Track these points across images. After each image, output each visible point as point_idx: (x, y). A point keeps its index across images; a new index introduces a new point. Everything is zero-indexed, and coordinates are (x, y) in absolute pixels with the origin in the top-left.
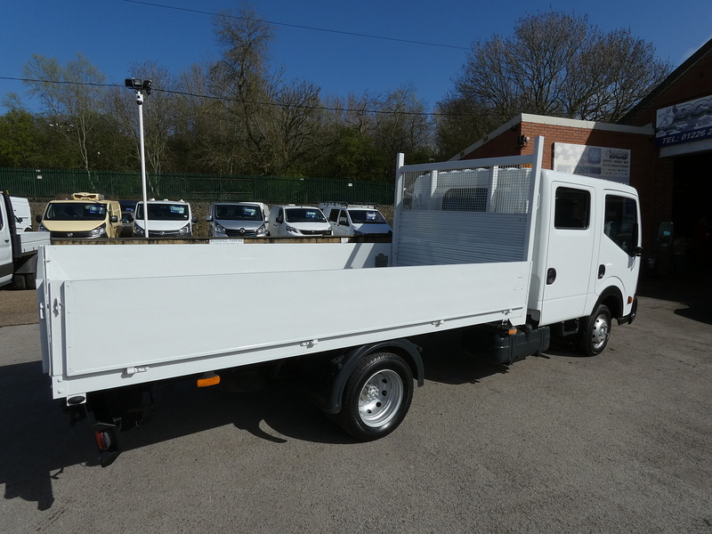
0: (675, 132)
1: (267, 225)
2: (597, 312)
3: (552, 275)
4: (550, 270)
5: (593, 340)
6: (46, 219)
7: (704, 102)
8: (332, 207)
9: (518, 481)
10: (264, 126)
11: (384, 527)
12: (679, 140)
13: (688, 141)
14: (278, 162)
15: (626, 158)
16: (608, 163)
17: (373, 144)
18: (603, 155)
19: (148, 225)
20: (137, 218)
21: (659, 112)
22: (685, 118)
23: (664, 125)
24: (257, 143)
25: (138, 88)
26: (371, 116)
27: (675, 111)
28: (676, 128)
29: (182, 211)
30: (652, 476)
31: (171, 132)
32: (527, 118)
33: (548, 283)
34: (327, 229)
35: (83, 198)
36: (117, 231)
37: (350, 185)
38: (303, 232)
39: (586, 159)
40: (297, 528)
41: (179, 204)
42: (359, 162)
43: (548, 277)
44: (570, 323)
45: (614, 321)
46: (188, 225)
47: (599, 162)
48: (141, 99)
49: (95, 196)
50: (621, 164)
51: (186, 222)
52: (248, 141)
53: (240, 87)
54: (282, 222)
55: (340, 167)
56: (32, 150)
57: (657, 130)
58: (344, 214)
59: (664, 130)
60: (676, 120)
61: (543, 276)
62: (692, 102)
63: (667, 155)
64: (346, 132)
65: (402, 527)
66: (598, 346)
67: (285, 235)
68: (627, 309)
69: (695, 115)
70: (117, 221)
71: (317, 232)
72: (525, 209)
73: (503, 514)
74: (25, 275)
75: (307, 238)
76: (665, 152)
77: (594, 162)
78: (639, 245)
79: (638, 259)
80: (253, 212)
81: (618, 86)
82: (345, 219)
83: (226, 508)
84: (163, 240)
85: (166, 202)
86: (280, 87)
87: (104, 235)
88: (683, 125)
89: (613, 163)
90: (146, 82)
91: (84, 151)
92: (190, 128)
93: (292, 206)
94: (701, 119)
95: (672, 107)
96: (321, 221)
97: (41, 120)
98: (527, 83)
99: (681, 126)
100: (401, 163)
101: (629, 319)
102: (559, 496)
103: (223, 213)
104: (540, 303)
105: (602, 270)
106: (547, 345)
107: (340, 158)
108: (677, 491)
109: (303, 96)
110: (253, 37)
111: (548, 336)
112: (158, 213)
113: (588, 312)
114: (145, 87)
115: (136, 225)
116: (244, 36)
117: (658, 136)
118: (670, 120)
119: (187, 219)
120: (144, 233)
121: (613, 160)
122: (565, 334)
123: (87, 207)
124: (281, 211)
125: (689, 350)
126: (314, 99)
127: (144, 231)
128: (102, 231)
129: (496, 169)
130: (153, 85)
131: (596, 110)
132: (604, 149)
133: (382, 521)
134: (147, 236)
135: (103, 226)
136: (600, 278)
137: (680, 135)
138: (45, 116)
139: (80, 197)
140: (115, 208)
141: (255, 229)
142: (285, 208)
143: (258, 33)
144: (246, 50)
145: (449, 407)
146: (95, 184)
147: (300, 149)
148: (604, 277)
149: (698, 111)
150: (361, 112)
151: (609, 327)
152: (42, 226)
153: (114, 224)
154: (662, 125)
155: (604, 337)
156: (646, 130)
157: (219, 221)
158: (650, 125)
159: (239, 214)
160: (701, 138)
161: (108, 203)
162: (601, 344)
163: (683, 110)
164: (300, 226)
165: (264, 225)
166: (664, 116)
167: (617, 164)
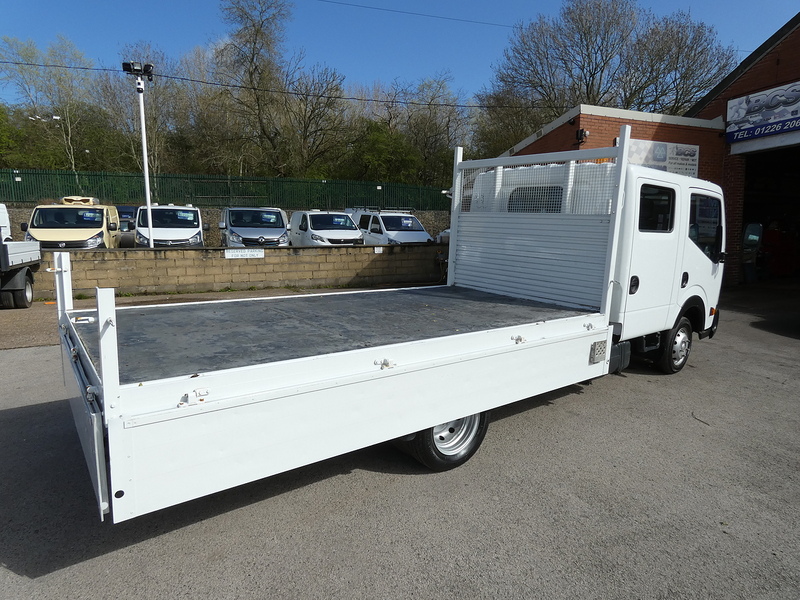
0: (748, 126)
1: (289, 232)
2: (678, 325)
3: (635, 283)
4: (633, 277)
5: (674, 356)
6: (33, 226)
7: (780, 92)
8: (361, 212)
9: (616, 511)
10: (278, 120)
11: (477, 564)
12: (752, 135)
13: (762, 136)
14: (296, 161)
15: (694, 155)
16: (674, 161)
17: (404, 141)
18: (669, 151)
19: (153, 234)
20: (140, 226)
21: (731, 103)
22: (758, 111)
23: (736, 118)
24: (271, 140)
25: (137, 73)
26: (402, 109)
27: (748, 102)
28: (748, 121)
29: (190, 217)
30: (760, 502)
31: (171, 127)
32: (586, 109)
33: (631, 293)
34: (357, 237)
35: (76, 202)
36: (116, 240)
37: (379, 188)
38: (330, 240)
39: (650, 156)
40: (380, 568)
41: (187, 210)
42: (389, 161)
43: (631, 286)
44: (651, 338)
45: (695, 335)
46: (199, 233)
47: (664, 160)
48: (142, 86)
49: (88, 201)
50: (688, 162)
51: (196, 230)
52: (260, 137)
53: (251, 74)
54: (306, 229)
55: (366, 167)
56: (9, 148)
57: (727, 124)
58: (376, 220)
59: (736, 124)
60: (749, 112)
61: (626, 285)
62: (768, 92)
63: (740, 152)
64: (372, 127)
65: (498, 564)
66: (678, 363)
67: (310, 245)
68: (709, 322)
69: (770, 107)
70: (115, 229)
71: (346, 241)
72: (607, 209)
73: (606, 547)
74: (13, 291)
75: (336, 247)
76: (737, 149)
77: (659, 160)
78: (723, 251)
79: (721, 266)
80: (273, 218)
81: (678, 75)
82: (377, 227)
83: (296, 548)
84: (171, 250)
85: (171, 206)
86: (297, 75)
87: (102, 245)
88: (757, 118)
89: (680, 161)
90: (147, 67)
91: (69, 149)
92: (192, 122)
93: (317, 212)
94: (776, 111)
95: (745, 98)
96: (351, 228)
97: (19, 113)
98: (576, 72)
99: (754, 119)
100: (459, 158)
101: (711, 333)
102: (663, 526)
103: (238, 220)
104: (621, 315)
105: (685, 277)
106: (627, 363)
107: (367, 157)
108: (789, 518)
109: (325, 85)
110: (266, 16)
111: (629, 352)
112: (164, 219)
113: (670, 324)
114: (147, 71)
115: (138, 233)
116: (255, 14)
117: (728, 130)
118: (743, 113)
119: (198, 226)
120: (148, 243)
121: (680, 157)
122: (646, 349)
123: (80, 213)
124: (305, 217)
125: (775, 366)
126: (337, 90)
127: (148, 240)
128: (99, 240)
129: (573, 164)
130: (155, 70)
131: (654, 102)
132: (670, 145)
133: (473, 558)
134: (152, 246)
135: (101, 235)
136: (683, 287)
137: (754, 129)
138: (24, 107)
139: (71, 201)
140: (112, 214)
141: (275, 237)
142: (309, 213)
143: (273, 11)
144: (257, 32)
145: (526, 432)
146: (84, 188)
147: (321, 147)
148: (688, 285)
149: (774, 102)
150: (390, 105)
151: (689, 341)
152: (29, 235)
153: (113, 233)
154: (734, 119)
155: (684, 353)
156: (716, 124)
157: (234, 229)
158: (720, 118)
159: (257, 221)
160: (776, 133)
161: (105, 208)
162: (681, 360)
163: (757, 101)
164: (327, 235)
165: (286, 233)
166: (736, 108)
167: (685, 162)
